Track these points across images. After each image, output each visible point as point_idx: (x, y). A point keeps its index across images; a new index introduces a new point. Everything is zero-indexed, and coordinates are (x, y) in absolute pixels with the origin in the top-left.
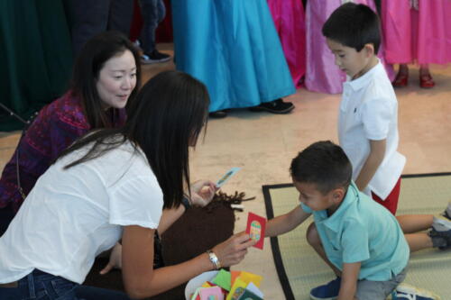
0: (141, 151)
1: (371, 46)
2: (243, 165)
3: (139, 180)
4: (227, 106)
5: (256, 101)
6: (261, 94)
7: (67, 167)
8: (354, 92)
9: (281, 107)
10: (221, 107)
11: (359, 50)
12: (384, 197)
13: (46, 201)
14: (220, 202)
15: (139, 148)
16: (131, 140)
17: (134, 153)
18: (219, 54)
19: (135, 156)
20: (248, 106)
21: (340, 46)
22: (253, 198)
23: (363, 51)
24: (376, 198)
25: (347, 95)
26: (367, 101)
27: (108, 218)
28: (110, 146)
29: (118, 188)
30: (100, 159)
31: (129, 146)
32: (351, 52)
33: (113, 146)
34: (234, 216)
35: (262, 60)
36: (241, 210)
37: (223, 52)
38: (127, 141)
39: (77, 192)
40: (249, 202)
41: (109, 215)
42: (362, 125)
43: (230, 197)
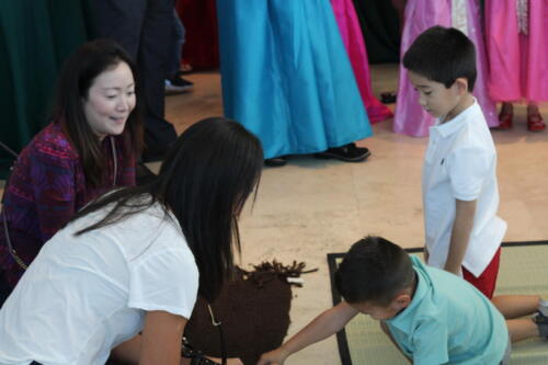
0: (173, 216)
1: (464, 81)
2: (304, 226)
3: (169, 253)
4: (286, 151)
5: (322, 146)
6: (328, 137)
7: (79, 233)
8: (442, 139)
9: (352, 153)
10: (280, 152)
11: (448, 85)
12: (477, 273)
13: (51, 277)
14: (273, 274)
15: (171, 213)
16: (161, 202)
17: (165, 219)
18: (277, 87)
19: (165, 223)
20: (313, 151)
21: (424, 81)
22: (316, 270)
23: (454, 87)
24: (468, 276)
25: (434, 143)
26: (457, 150)
27: (127, 301)
28: (135, 209)
29: (142, 262)
30: (120, 225)
31: (158, 209)
32: (438, 88)
33: (139, 209)
34: (290, 293)
35: (330, 95)
36: (299, 285)
37: (282, 85)
38: (157, 203)
39: (90, 266)
40: (310, 275)
41: (128, 295)
42: (448, 180)
43: (286, 268)
